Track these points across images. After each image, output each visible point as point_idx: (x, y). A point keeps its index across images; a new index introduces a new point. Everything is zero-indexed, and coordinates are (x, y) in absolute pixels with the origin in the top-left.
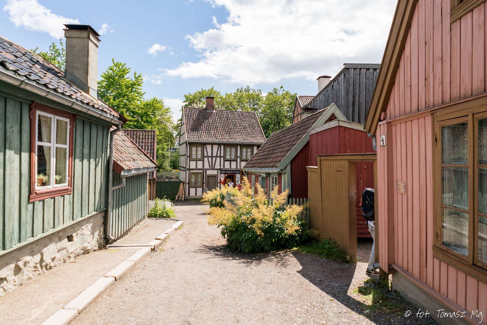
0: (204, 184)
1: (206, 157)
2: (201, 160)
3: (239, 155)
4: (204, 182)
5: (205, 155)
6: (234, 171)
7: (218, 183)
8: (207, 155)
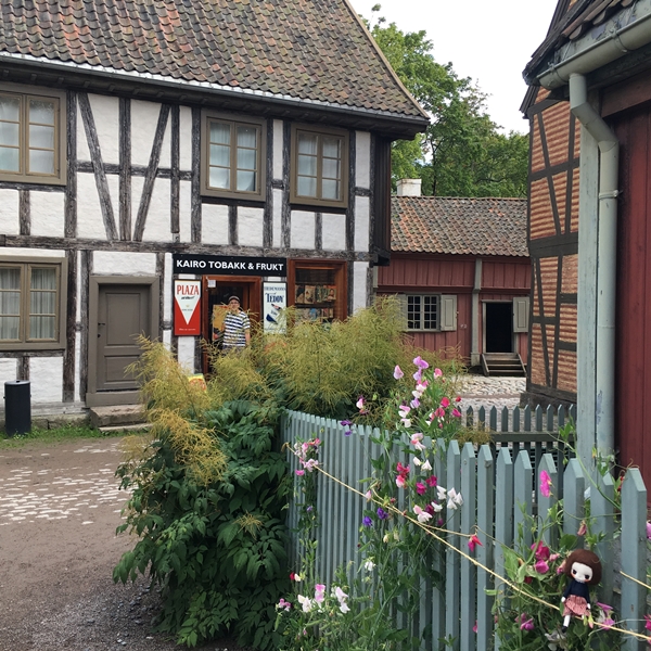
0: (78, 335)
1: (87, 168)
2: (57, 188)
3: (278, 174)
4: (78, 319)
5: (83, 154)
6: (255, 260)
7: (162, 326)
8: (96, 155)
